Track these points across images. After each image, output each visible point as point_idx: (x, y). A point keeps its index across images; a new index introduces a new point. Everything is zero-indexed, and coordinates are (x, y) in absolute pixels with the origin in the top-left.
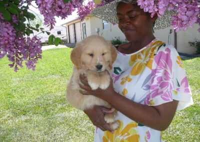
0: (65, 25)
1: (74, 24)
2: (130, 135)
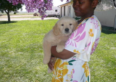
0: (60, 7)
1: (65, 6)
2: (64, 69)
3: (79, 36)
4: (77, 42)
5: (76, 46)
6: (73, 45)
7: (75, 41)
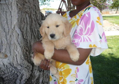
3: (89, 28)
4: (90, 35)
5: (90, 41)
6: (87, 41)
7: (87, 35)
